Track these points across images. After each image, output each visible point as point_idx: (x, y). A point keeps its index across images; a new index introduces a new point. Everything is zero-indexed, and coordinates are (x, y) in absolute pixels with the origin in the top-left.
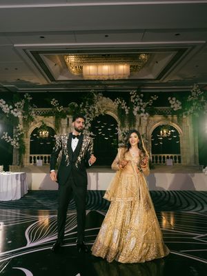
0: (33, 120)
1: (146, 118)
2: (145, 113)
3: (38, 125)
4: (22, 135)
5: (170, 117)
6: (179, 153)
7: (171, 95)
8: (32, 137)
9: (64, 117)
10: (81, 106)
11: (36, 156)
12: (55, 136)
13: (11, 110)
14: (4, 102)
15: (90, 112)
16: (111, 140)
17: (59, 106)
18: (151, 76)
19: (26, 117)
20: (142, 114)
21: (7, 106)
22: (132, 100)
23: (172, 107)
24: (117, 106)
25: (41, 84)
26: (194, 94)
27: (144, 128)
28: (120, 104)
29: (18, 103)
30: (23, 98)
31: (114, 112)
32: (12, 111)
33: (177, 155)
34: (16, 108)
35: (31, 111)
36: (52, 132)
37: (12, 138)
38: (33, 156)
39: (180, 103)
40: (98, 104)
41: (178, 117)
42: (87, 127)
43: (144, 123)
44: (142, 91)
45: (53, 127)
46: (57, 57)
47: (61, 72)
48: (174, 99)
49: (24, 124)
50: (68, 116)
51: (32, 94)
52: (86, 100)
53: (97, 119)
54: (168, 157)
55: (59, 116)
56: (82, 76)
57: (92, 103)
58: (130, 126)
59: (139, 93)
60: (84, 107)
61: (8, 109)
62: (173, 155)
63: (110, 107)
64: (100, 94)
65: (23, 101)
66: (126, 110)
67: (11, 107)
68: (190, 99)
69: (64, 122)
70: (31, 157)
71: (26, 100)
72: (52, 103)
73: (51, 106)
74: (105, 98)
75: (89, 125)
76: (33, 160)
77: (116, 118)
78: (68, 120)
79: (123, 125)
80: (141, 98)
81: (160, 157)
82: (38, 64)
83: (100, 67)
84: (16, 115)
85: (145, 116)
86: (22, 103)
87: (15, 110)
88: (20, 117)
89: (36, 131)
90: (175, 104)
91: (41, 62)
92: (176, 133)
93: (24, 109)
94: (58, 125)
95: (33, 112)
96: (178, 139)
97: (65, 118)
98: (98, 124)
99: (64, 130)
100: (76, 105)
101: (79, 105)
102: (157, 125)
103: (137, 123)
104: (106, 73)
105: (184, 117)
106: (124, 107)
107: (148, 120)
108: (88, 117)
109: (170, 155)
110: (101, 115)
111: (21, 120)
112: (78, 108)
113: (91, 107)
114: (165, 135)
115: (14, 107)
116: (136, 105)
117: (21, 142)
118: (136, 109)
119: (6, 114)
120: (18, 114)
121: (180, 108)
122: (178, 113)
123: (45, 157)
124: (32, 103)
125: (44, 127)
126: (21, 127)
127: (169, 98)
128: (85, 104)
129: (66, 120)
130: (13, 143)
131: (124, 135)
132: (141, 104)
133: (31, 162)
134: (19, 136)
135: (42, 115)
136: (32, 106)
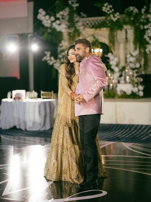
0: (79, 34)
9: (121, 28)
10: (143, 10)
12: (109, 55)
13: (52, 22)
14: (44, 13)
17: (114, 13)
19: (71, 30)
21: (48, 17)
29: (61, 13)
30: (67, 5)
32: (54, 24)
34: (58, 19)
35: (78, 22)
45: (106, 41)
49: (70, 40)
50: (125, 27)
55: (115, 27)
60: (147, 12)
61: (49, 22)
65: (67, 10)
67: (52, 18)
69: (120, 35)
71: (71, 8)
72: (104, 9)
73: (103, 14)
78: (126, 32)
84: (58, 28)
86: (65, 12)
87: (58, 22)
88: (65, 31)
93: (69, 21)
94: (112, 39)
95: (80, 24)
97: (121, 30)
99: (122, 46)
100: (136, 11)
101: (140, 11)
111: (65, 36)
112: (140, 14)
115: (56, 19)
119: (47, 28)
120: (61, 27)
124: (79, 11)
125: (96, 43)
126: (65, 44)
128: (148, 8)
129: (124, 32)
130: (57, 65)
134: (63, 57)
135: (93, 27)
136: (80, 15)
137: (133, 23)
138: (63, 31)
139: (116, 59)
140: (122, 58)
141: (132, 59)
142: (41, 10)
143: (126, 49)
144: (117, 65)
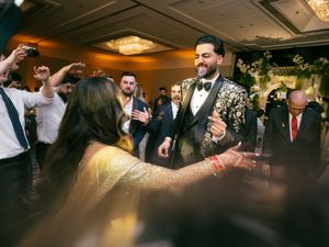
0: (270, 80)
3: (275, 87)
4: (257, 96)
8: (269, 98)
13: (248, 69)
14: (242, 62)
17: (304, 63)
19: (263, 77)
21: (244, 65)
25: (284, 39)
29: (256, 62)
30: (262, 56)
35: (269, 70)
49: (261, 83)
50: (313, 75)
51: (272, 52)
61: (245, 69)
65: (261, 60)
71: (265, 58)
72: (294, 60)
73: (294, 64)
78: (313, 80)
84: (252, 75)
87: (253, 69)
89: (273, 92)
93: (262, 69)
94: (299, 85)
95: (272, 71)
97: (309, 78)
100: (326, 61)
111: (257, 81)
119: (243, 74)
120: (255, 74)
124: (271, 61)
125: (283, 88)
126: (256, 87)
129: (311, 80)
135: (282, 75)
136: (272, 64)
138: (256, 77)
142: (240, 60)
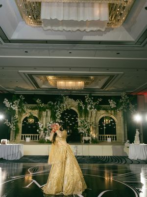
0: (25, 112)
1: (95, 112)
2: (94, 109)
3: (28, 115)
4: (17, 121)
5: (109, 111)
6: (116, 134)
7: (110, 98)
8: (23, 123)
9: (45, 110)
11: (26, 135)
12: (38, 122)
14: (7, 101)
15: (60, 108)
16: (73, 125)
17: (42, 103)
18: (97, 87)
19: (20, 110)
20: (92, 110)
21: (9, 103)
22: (87, 101)
23: (111, 105)
24: (77, 104)
25: (31, 89)
26: (123, 98)
27: (94, 118)
28: (79, 104)
29: (16, 101)
30: (19, 98)
31: (76, 108)
32: (12, 106)
33: (114, 136)
36: (36, 120)
37: (11, 123)
38: (23, 135)
39: (115, 103)
40: (66, 102)
41: (114, 111)
42: (59, 117)
43: (94, 115)
44: (93, 95)
45: (37, 116)
46: (42, 77)
47: (44, 83)
48: (112, 101)
49: (19, 114)
50: (47, 110)
52: (58, 100)
53: (65, 112)
54: (109, 137)
55: (41, 110)
56: (56, 86)
57: (62, 102)
58: (85, 117)
59: (90, 96)
60: (57, 104)
61: (9, 105)
62: (112, 136)
63: (73, 105)
64: (67, 97)
66: (83, 107)
67: (11, 104)
68: (121, 101)
69: (44, 113)
70: (22, 136)
71: (21, 99)
72: (37, 101)
73: (36, 103)
74: (70, 99)
75: (60, 116)
76: (23, 138)
77: (77, 111)
78: (47, 112)
79: (81, 116)
80: (92, 99)
81: (102, 136)
82: (31, 80)
83: (67, 83)
84: (14, 108)
85: (94, 111)
86: (18, 101)
87: (14, 105)
88: (17, 110)
89: (26, 119)
90: (112, 104)
91: (33, 79)
92: (114, 121)
93: (19, 105)
94: (40, 115)
95: (25, 107)
96: (115, 125)
98: (66, 116)
99: (44, 119)
100: (52, 103)
101: (54, 103)
102: (102, 116)
103: (90, 115)
104: (71, 86)
105: (118, 112)
106: (82, 105)
107: (96, 113)
108: (59, 110)
109: (110, 135)
110: (67, 110)
111: (17, 112)
112: (54, 105)
113: (62, 105)
114: (107, 123)
115: (13, 104)
116: (89, 104)
117: (16, 126)
118: (89, 106)
119: (8, 108)
120: (15, 108)
121: (115, 106)
122: (115, 109)
123: (32, 136)
124: (24, 101)
125: (31, 117)
126: (17, 116)
127: (109, 100)
128: (58, 103)
129: (46, 112)
130: (11, 127)
131: (81, 123)
132: (92, 103)
133: (22, 139)
134: (15, 122)
135: (31, 109)
136: (24, 103)
137: (51, 109)
138: (16, 110)
139: (42, 125)
140: (44, 124)
141: (50, 125)
142: (5, 99)
143: (46, 120)
144: (42, 127)
